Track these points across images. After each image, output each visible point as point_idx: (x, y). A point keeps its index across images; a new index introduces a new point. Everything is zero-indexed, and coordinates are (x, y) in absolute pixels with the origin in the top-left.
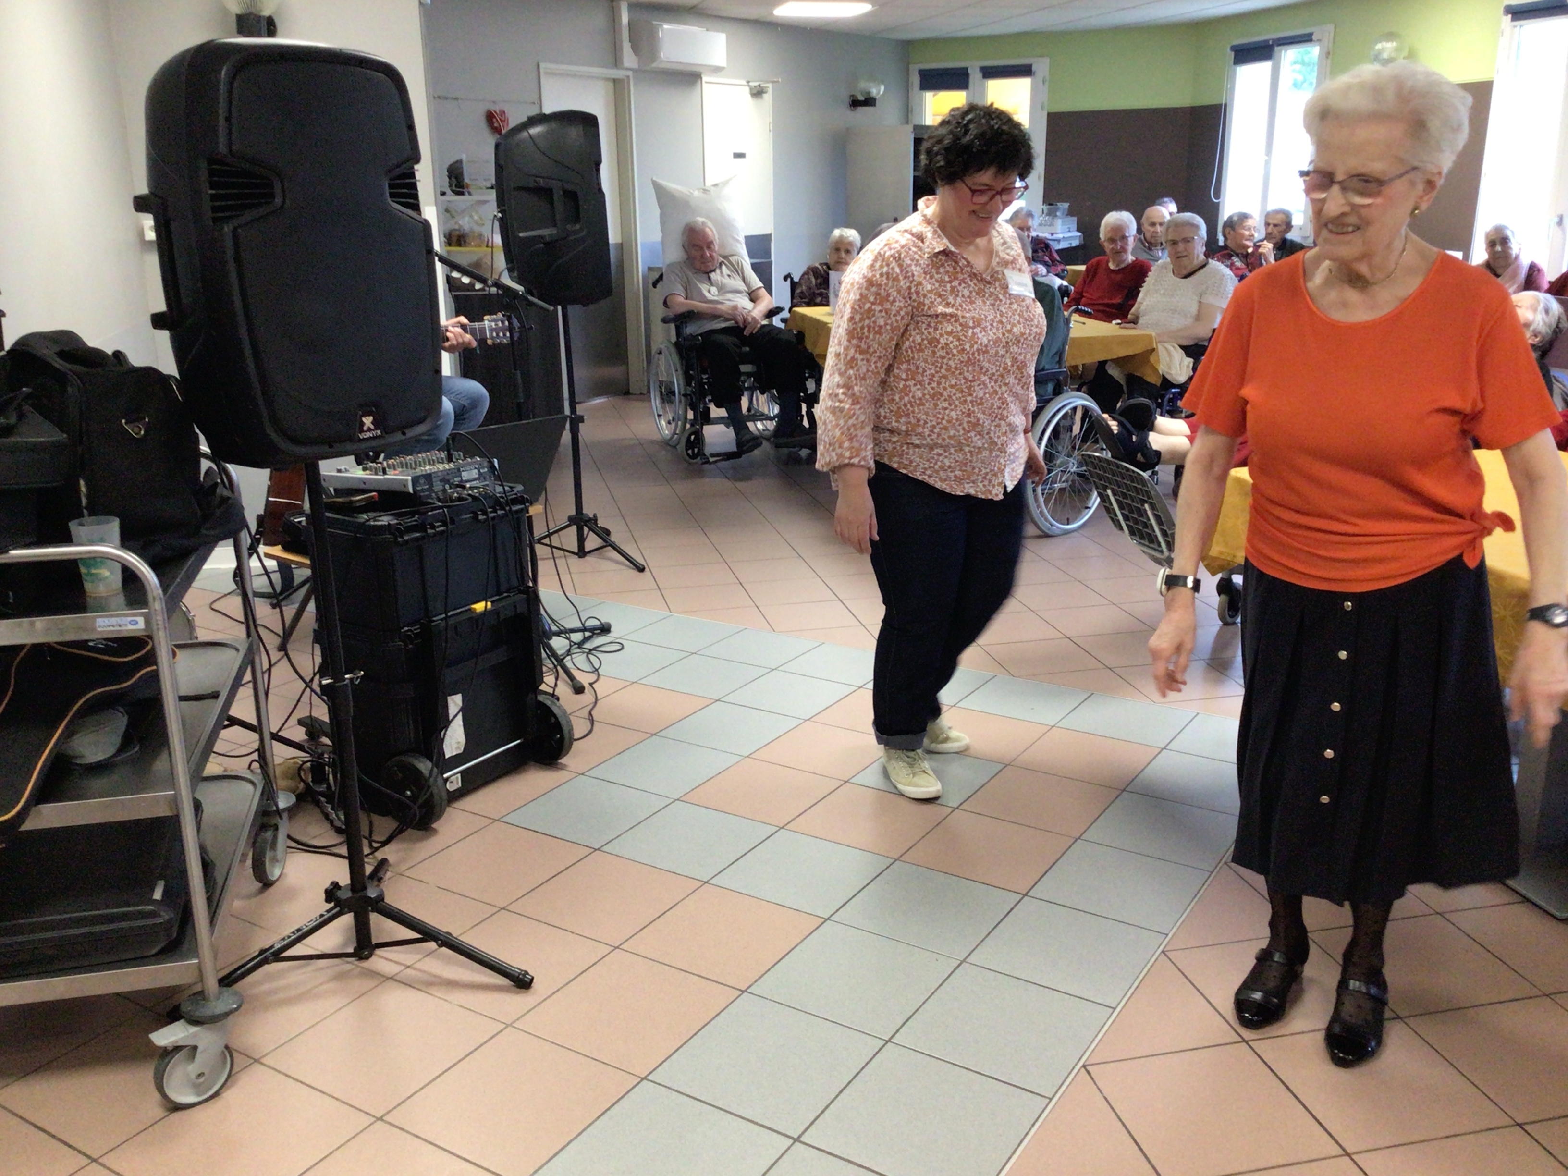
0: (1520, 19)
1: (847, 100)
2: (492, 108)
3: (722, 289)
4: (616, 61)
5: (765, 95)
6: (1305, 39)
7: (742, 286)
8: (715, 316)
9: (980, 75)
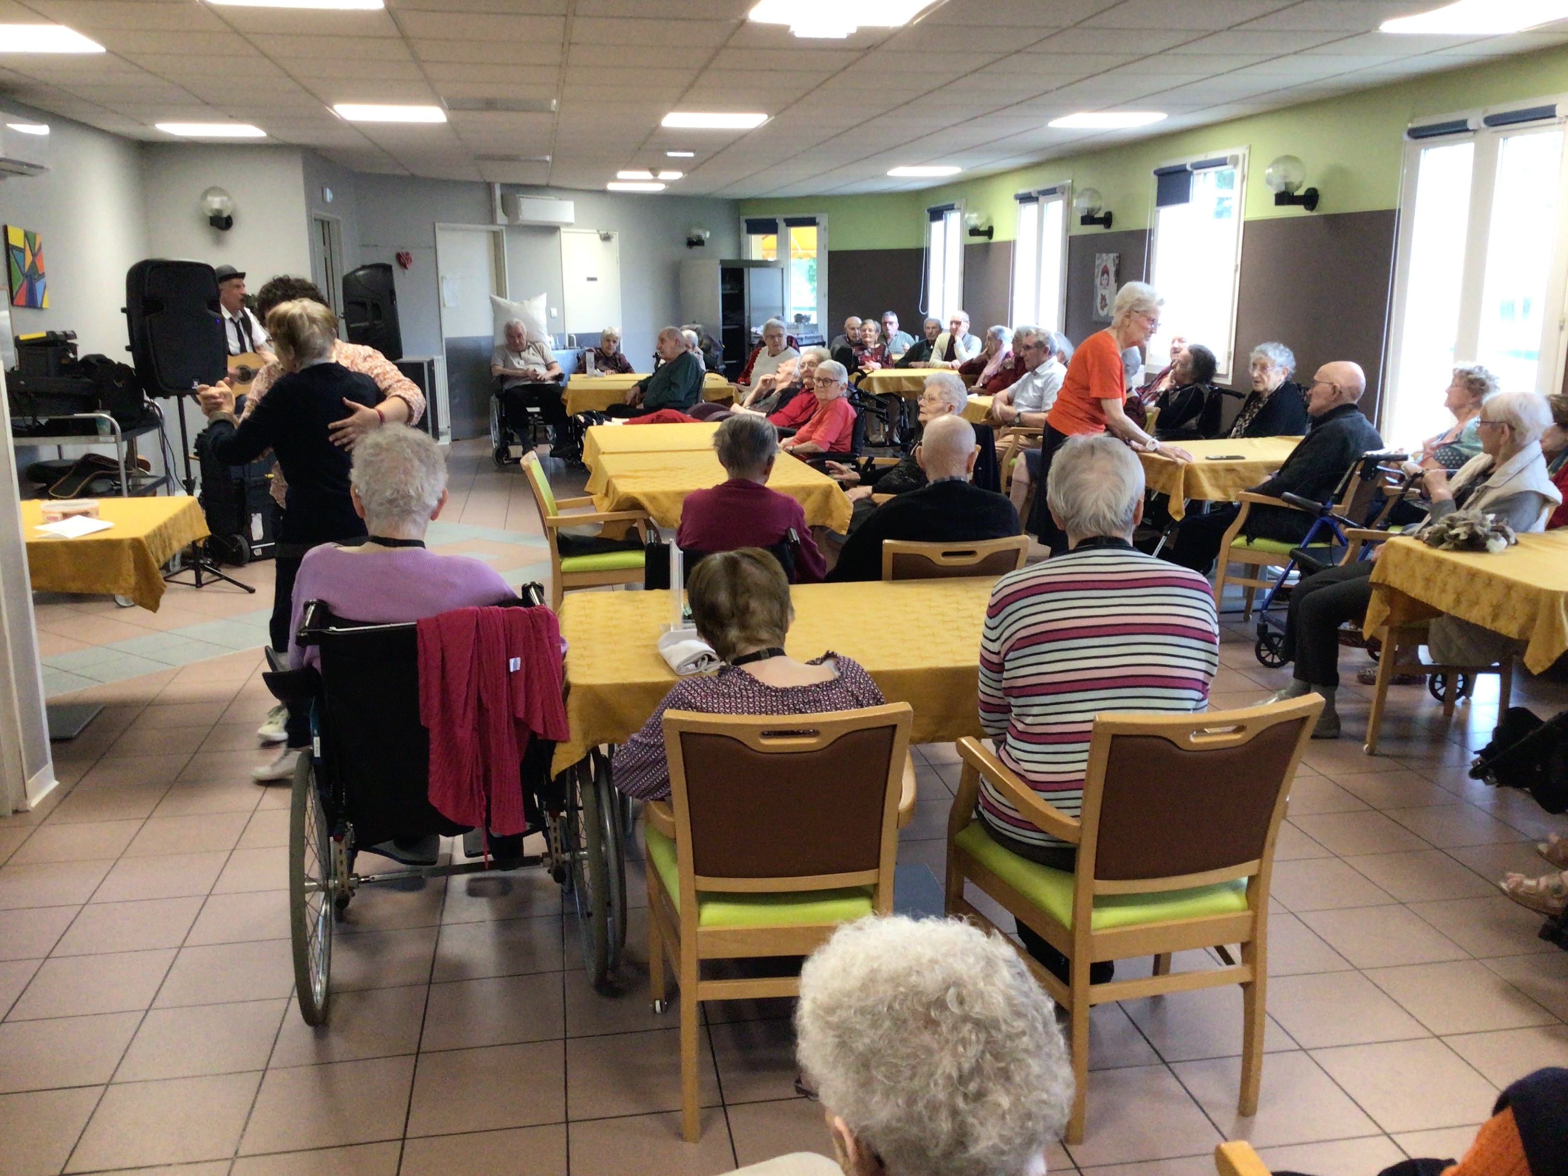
0: (1024, 202)
1: (685, 241)
2: (400, 251)
3: (527, 362)
4: (493, 221)
5: (613, 240)
6: (951, 208)
7: (541, 360)
8: (518, 378)
9: (784, 224)
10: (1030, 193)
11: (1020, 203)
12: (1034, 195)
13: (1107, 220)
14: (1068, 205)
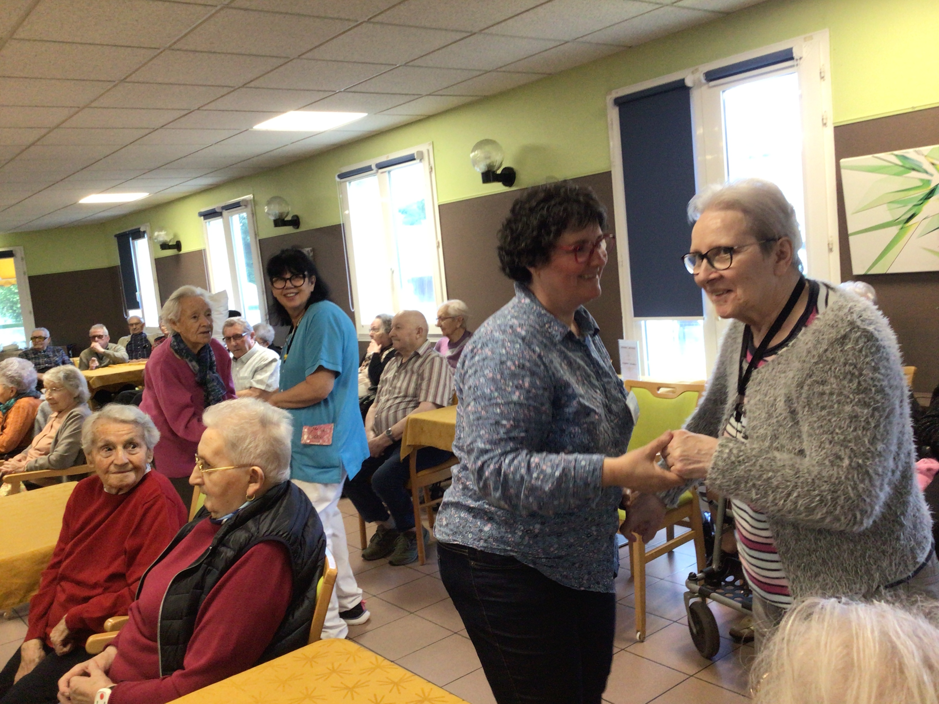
0: (209, 218)
10: (214, 209)
11: (205, 219)
12: (217, 210)
13: (295, 222)
14: (254, 214)
